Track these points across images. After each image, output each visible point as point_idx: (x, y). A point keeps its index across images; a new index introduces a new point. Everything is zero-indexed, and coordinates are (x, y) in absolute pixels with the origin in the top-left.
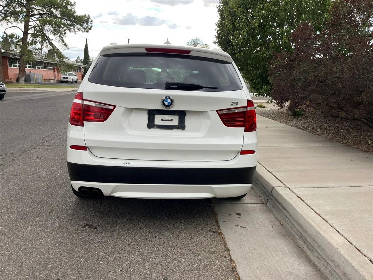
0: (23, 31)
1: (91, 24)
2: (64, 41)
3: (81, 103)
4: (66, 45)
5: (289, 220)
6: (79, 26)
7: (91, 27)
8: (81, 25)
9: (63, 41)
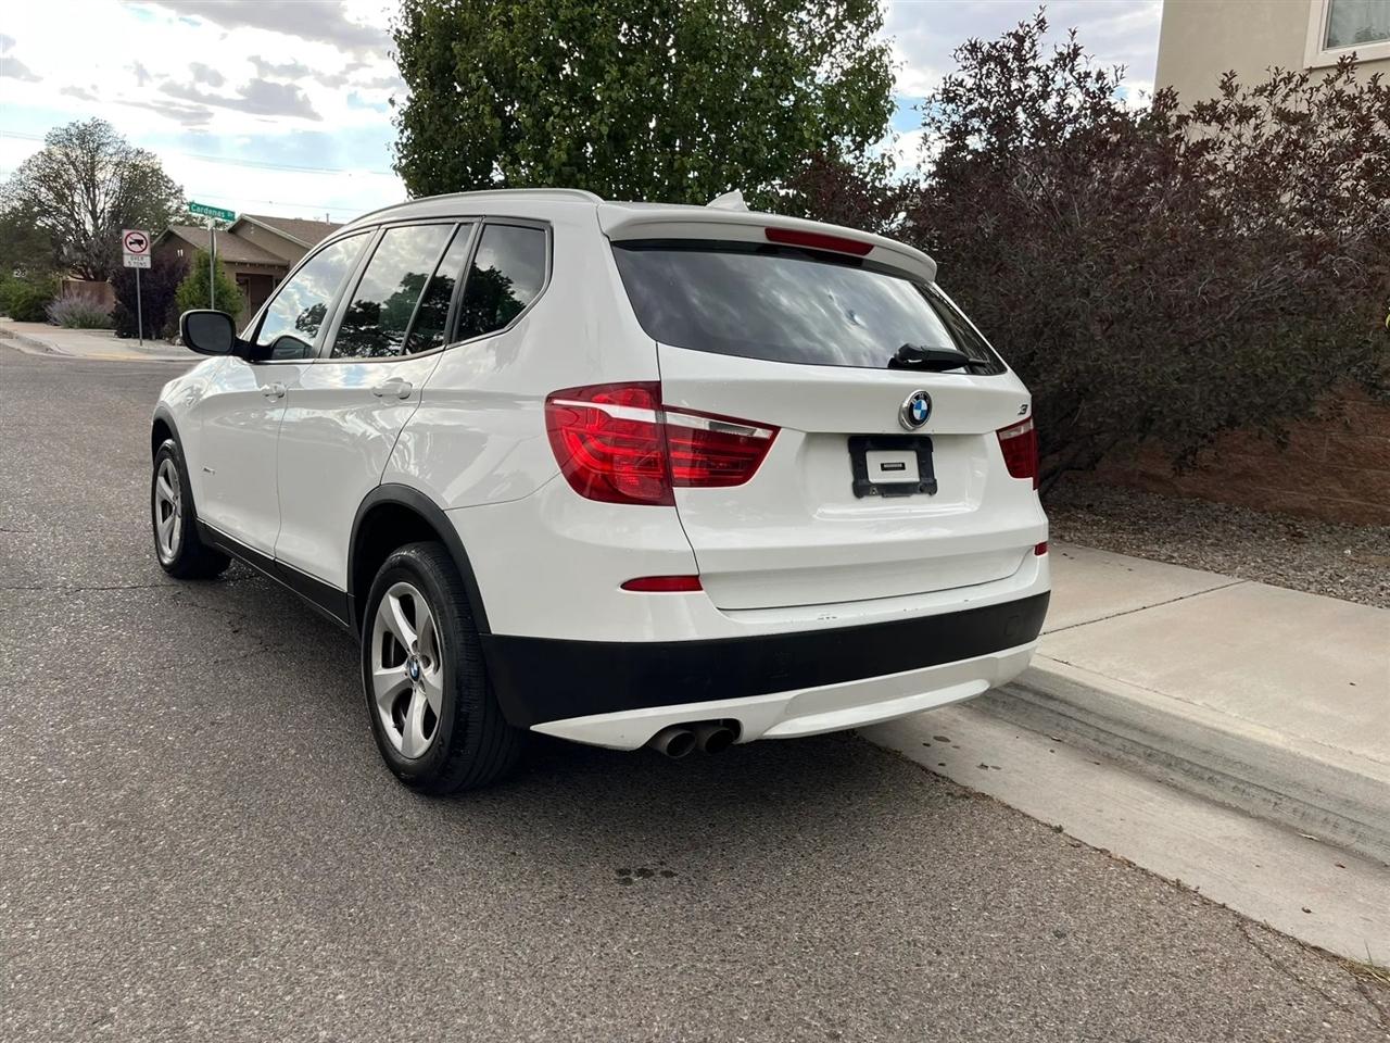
3: (654, 421)
5: (1082, 722)
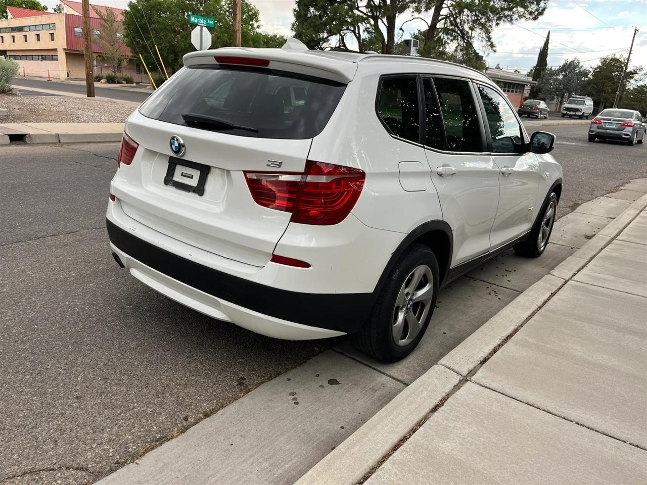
0: (429, 25)
1: (545, 3)
2: (491, 38)
4: (492, 46)
6: (521, 9)
7: (544, 9)
8: (525, 7)
9: (489, 39)
